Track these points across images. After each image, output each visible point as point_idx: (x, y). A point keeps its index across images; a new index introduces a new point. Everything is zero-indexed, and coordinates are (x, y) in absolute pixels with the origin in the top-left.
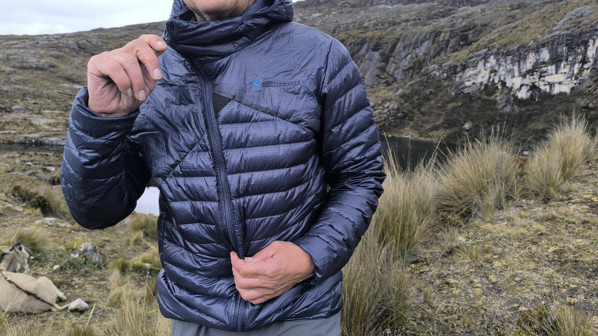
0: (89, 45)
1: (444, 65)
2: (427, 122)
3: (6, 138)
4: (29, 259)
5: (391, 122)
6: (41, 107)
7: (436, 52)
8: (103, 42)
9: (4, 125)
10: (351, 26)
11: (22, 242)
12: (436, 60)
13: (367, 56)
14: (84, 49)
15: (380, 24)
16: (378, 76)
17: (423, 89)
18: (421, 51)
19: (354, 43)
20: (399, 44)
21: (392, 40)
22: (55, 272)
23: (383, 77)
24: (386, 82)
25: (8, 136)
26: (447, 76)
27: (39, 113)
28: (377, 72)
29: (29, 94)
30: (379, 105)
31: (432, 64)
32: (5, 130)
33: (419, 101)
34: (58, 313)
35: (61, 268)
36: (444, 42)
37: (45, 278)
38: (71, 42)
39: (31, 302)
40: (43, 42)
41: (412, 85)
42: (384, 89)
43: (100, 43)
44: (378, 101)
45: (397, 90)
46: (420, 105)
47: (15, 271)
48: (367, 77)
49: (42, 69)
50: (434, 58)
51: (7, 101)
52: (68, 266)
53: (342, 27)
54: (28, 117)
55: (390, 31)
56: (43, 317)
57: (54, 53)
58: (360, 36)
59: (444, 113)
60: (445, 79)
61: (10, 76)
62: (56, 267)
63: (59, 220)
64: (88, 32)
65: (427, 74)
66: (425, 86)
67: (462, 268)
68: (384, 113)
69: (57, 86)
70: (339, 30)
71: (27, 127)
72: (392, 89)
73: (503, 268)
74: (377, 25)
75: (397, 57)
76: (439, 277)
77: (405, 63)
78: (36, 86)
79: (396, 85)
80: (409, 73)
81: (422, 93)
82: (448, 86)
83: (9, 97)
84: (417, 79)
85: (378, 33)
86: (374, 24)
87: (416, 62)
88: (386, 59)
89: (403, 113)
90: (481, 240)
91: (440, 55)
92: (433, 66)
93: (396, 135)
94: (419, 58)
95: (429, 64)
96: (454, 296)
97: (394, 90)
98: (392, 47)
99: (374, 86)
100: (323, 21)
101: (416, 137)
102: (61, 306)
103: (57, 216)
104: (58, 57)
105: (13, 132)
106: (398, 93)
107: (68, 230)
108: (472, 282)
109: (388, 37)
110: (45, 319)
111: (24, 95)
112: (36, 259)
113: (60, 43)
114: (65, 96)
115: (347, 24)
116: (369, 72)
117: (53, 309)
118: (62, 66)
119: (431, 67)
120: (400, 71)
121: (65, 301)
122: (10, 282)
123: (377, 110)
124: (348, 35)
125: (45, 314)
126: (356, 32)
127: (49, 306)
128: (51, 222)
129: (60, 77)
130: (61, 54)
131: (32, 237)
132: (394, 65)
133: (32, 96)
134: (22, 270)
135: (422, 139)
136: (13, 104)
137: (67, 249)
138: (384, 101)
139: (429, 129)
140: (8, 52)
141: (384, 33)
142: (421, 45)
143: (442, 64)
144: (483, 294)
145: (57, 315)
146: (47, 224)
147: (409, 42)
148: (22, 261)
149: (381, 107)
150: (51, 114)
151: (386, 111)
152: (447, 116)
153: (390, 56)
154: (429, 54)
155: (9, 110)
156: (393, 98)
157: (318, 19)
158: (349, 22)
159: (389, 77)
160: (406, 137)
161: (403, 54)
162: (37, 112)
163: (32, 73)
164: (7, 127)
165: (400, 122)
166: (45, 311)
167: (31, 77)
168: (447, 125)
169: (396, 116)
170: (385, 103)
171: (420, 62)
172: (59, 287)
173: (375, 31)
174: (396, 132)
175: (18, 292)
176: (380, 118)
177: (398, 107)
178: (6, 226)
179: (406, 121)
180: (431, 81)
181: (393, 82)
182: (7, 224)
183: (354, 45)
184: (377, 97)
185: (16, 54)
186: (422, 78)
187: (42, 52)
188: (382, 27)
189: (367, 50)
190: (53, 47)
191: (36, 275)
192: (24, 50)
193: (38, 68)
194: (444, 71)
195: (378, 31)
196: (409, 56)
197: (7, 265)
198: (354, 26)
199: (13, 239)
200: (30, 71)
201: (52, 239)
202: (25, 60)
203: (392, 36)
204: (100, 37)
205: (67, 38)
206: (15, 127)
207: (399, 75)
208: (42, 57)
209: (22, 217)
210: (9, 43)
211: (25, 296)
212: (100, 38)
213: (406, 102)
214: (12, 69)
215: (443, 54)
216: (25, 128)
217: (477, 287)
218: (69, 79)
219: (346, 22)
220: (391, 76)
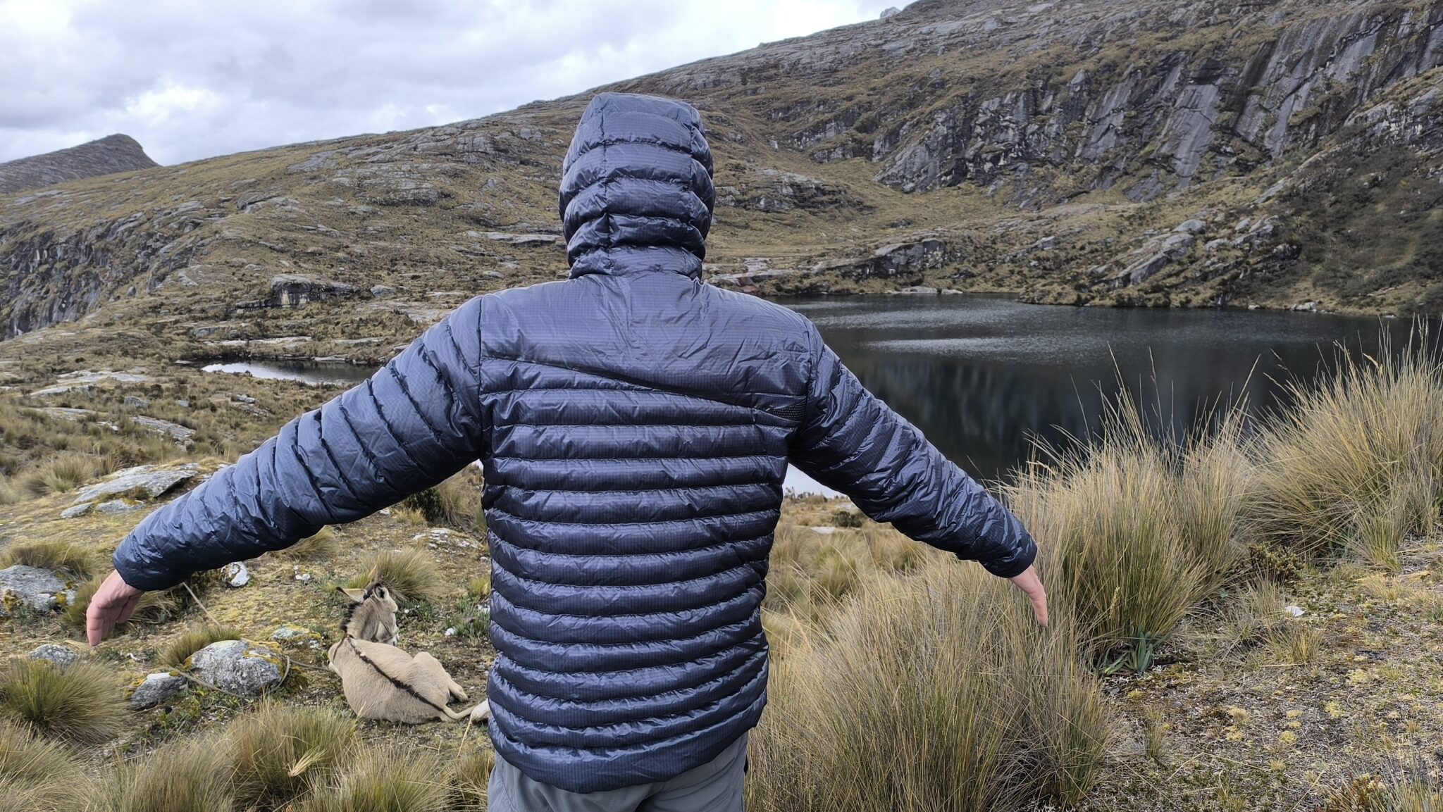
0: (516, 141)
1: (1412, 102)
2: (1367, 264)
3: (362, 354)
4: (399, 615)
5: (1255, 270)
6: (426, 285)
7: (1390, 68)
8: (543, 133)
9: (358, 327)
10: (1134, 27)
11: (388, 579)
12: (1387, 90)
13: (1181, 99)
14: (506, 151)
15: (1217, 10)
16: (1215, 149)
17: (1350, 174)
18: (1342, 70)
19: (1141, 68)
20: (1275, 58)
21: (1254, 47)
22: (448, 642)
23: (1229, 149)
24: (1236, 163)
25: (365, 350)
26: (1422, 132)
27: (423, 298)
28: (1210, 138)
29: (402, 258)
30: (1220, 225)
31: (1376, 104)
32: (360, 336)
33: (1338, 206)
34: (452, 725)
35: (459, 634)
36: (1415, 37)
37: (427, 654)
38: (480, 139)
39: (403, 702)
40: (425, 145)
41: (1316, 164)
42: (1233, 182)
43: (538, 136)
44: (1215, 215)
45: (1271, 184)
46: (1342, 218)
47: (374, 639)
48: (1182, 153)
49: (426, 203)
50: (1383, 85)
51: (362, 275)
52: (472, 630)
53: (1110, 29)
54: (402, 307)
55: (1248, 25)
56: (424, 733)
57: (448, 166)
58: (1159, 47)
59: (1416, 236)
60: (1418, 142)
61: (365, 223)
62: (450, 631)
63: (457, 533)
64: (512, 113)
65: (1364, 131)
66: (1355, 166)
67: (1270, 681)
68: (1234, 247)
69: (456, 237)
70: (1101, 40)
71: (401, 328)
72: (1255, 182)
73: (1369, 686)
74: (1209, 13)
75: (1269, 92)
76: (1207, 699)
77: (1295, 107)
78: (415, 240)
79: (1268, 169)
80: (1307, 132)
81: (1347, 184)
82: (1428, 158)
83: (365, 266)
84: (1331, 146)
85: (1213, 35)
86: (1201, 12)
87: (1329, 101)
88: (1236, 102)
89: (1291, 243)
90: (1340, 615)
91: (1401, 74)
92: (1379, 108)
93: (1271, 304)
94: (1336, 88)
95: (1368, 103)
96: (1227, 745)
97: (1264, 183)
98: (1252, 68)
99: (1203, 177)
100: (1057, 22)
101: (1331, 306)
102: (458, 712)
103: (454, 525)
104: (455, 175)
105: (375, 340)
106: (1272, 191)
107: (474, 555)
108: (1280, 716)
109: (1241, 43)
110: (427, 735)
111: (394, 261)
112: (413, 614)
113: (458, 144)
114: (472, 257)
115: (1123, 20)
116: (1189, 139)
117: (443, 718)
118: (464, 194)
119: (1374, 111)
120: (1280, 129)
121: (465, 702)
122: (365, 659)
123: (1214, 238)
124: (1127, 49)
125: (429, 726)
126: (1149, 39)
127: (434, 710)
128: (442, 536)
129: (461, 217)
130: (461, 166)
131: (406, 570)
132: (1262, 114)
133: (409, 263)
134: (386, 637)
135: (1351, 310)
136: (373, 281)
137: (472, 595)
138: (1233, 215)
139: (1371, 282)
140: (360, 171)
141: (1230, 33)
142: (1341, 52)
143: (1406, 99)
144: (1298, 746)
145: (451, 730)
146: (435, 542)
147: (1305, 50)
148: (386, 619)
149: (1224, 232)
150: (446, 299)
151: (1239, 240)
152: (1426, 244)
153: (1250, 93)
154: (1368, 76)
155: (365, 294)
156: (1260, 206)
157: (1044, 17)
158: (1129, 15)
159: (1248, 149)
160: (1300, 307)
161: (1288, 83)
162: (418, 296)
163: (407, 213)
164: (363, 331)
165: (1282, 268)
166: (429, 720)
167: (406, 221)
168: (1427, 270)
169: (1269, 251)
170: (1237, 219)
171: (1339, 101)
172: (454, 674)
173: (1204, 31)
174: (1269, 297)
175: (381, 680)
176: (1223, 260)
177: (1276, 228)
178: (361, 546)
179: (1301, 263)
180: (1374, 148)
181: (1258, 162)
182: (362, 541)
183: (1144, 74)
184: (1212, 206)
185: (375, 175)
186: (1346, 145)
187: (425, 166)
188: (1224, 17)
189: (1181, 84)
190: (445, 154)
191: (413, 648)
192: (391, 164)
193: (417, 202)
194: (1415, 117)
195: (1212, 28)
196: (1307, 86)
197: (360, 625)
198: (1143, 24)
199: (373, 573)
200: (403, 208)
201: (443, 573)
202: (393, 187)
203: (1255, 38)
204: (536, 122)
205: (472, 132)
206: (379, 330)
207: (1276, 140)
208: (424, 177)
209: (388, 527)
210: (361, 152)
211: (393, 687)
212: (536, 124)
213: (1298, 213)
214: (370, 208)
215: (1409, 72)
216: (396, 331)
217: (1287, 728)
218: (478, 221)
219: (1120, 15)
220: (1253, 145)
